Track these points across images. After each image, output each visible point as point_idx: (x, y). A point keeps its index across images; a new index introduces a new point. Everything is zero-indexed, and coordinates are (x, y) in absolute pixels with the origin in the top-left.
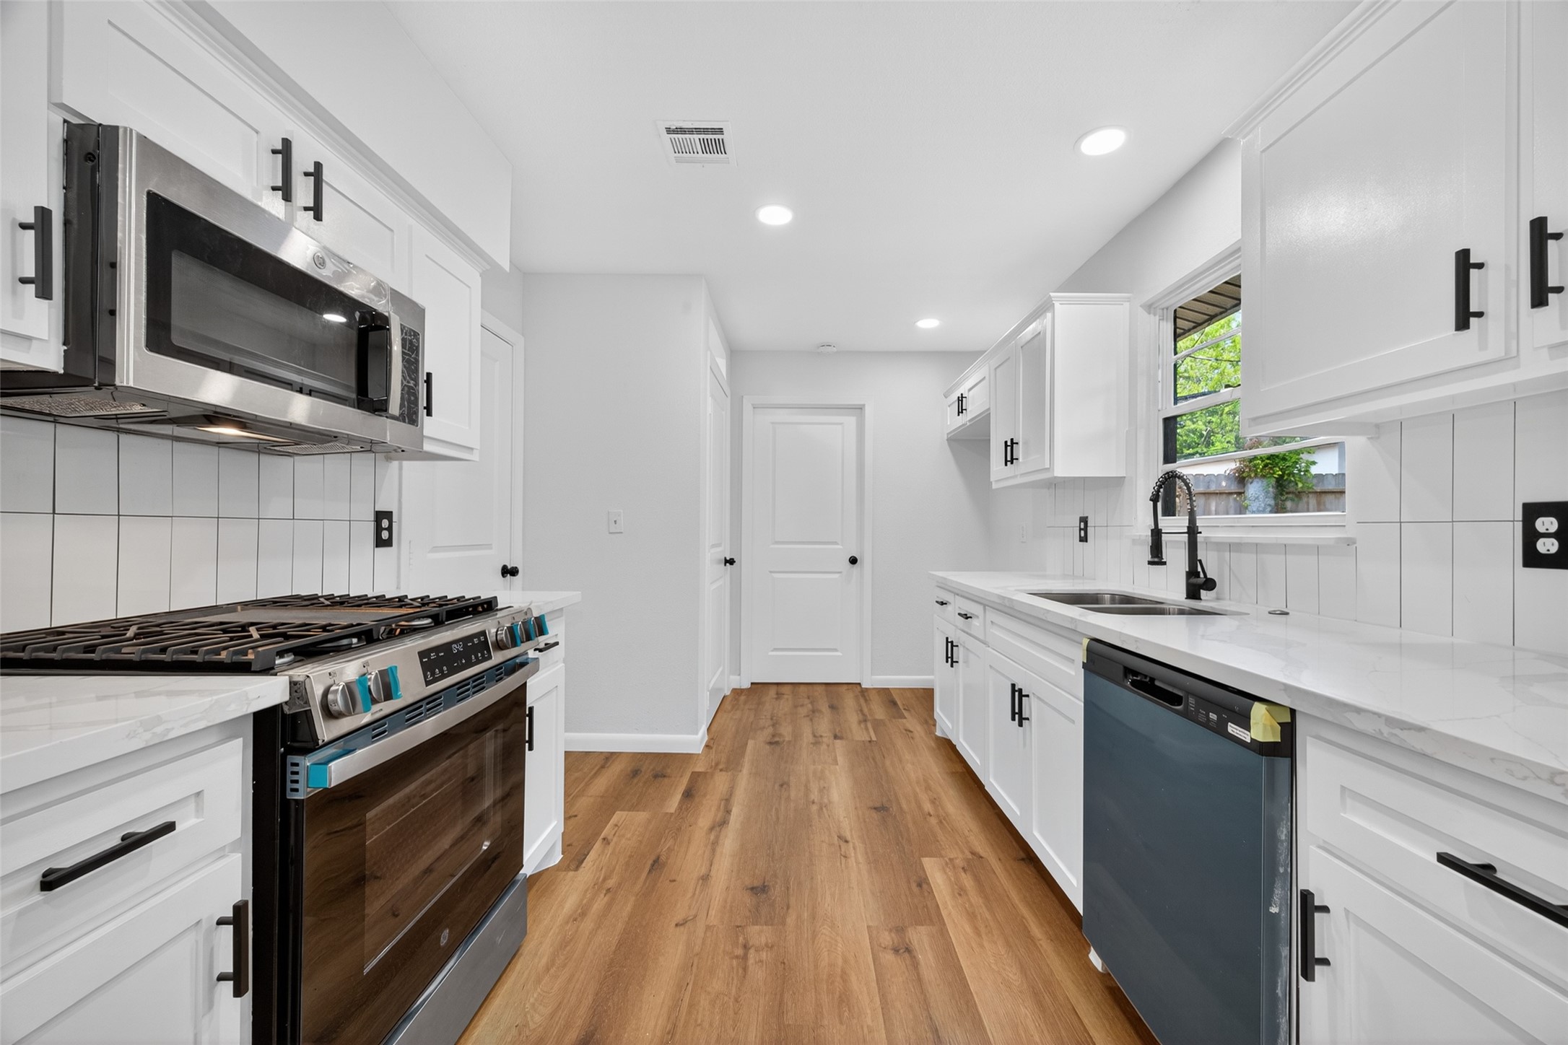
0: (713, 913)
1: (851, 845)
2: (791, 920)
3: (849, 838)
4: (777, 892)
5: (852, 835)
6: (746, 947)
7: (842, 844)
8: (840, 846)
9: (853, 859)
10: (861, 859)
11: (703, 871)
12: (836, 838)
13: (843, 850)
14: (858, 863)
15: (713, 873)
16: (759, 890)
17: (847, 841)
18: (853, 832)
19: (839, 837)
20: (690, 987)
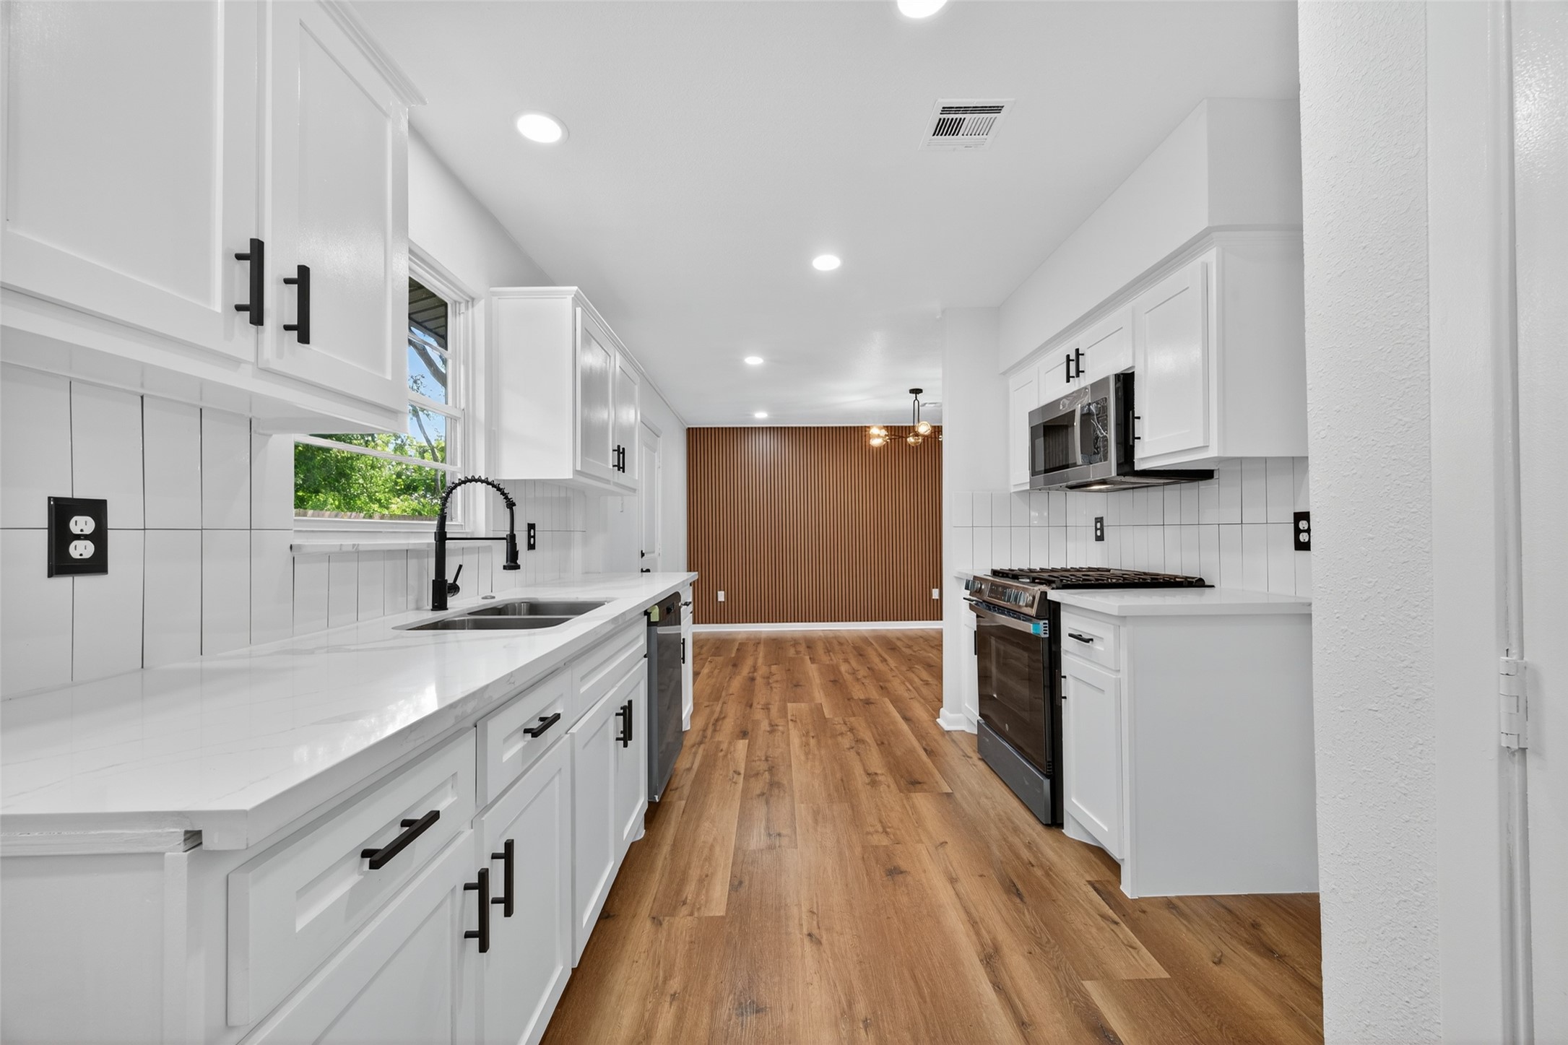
0: (924, 852)
1: (805, 931)
2: (858, 850)
3: (806, 940)
4: (878, 873)
5: (803, 947)
6: (887, 833)
7: (815, 932)
8: (819, 928)
9: (804, 909)
10: (795, 910)
11: (959, 886)
12: (824, 941)
13: (815, 923)
14: (799, 905)
15: (949, 887)
16: (894, 872)
17: (810, 935)
18: (800, 955)
19: (819, 943)
20: (911, 814)
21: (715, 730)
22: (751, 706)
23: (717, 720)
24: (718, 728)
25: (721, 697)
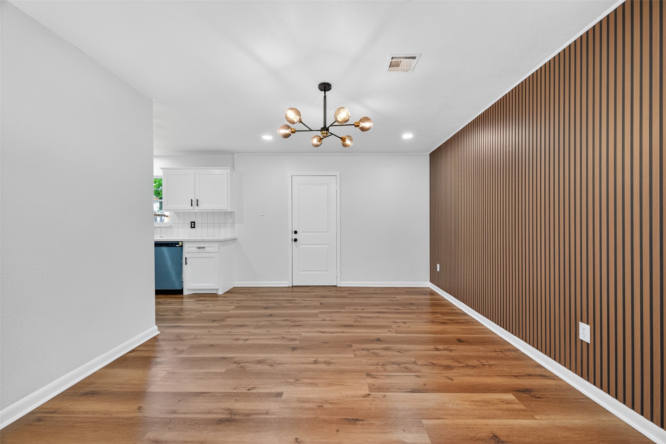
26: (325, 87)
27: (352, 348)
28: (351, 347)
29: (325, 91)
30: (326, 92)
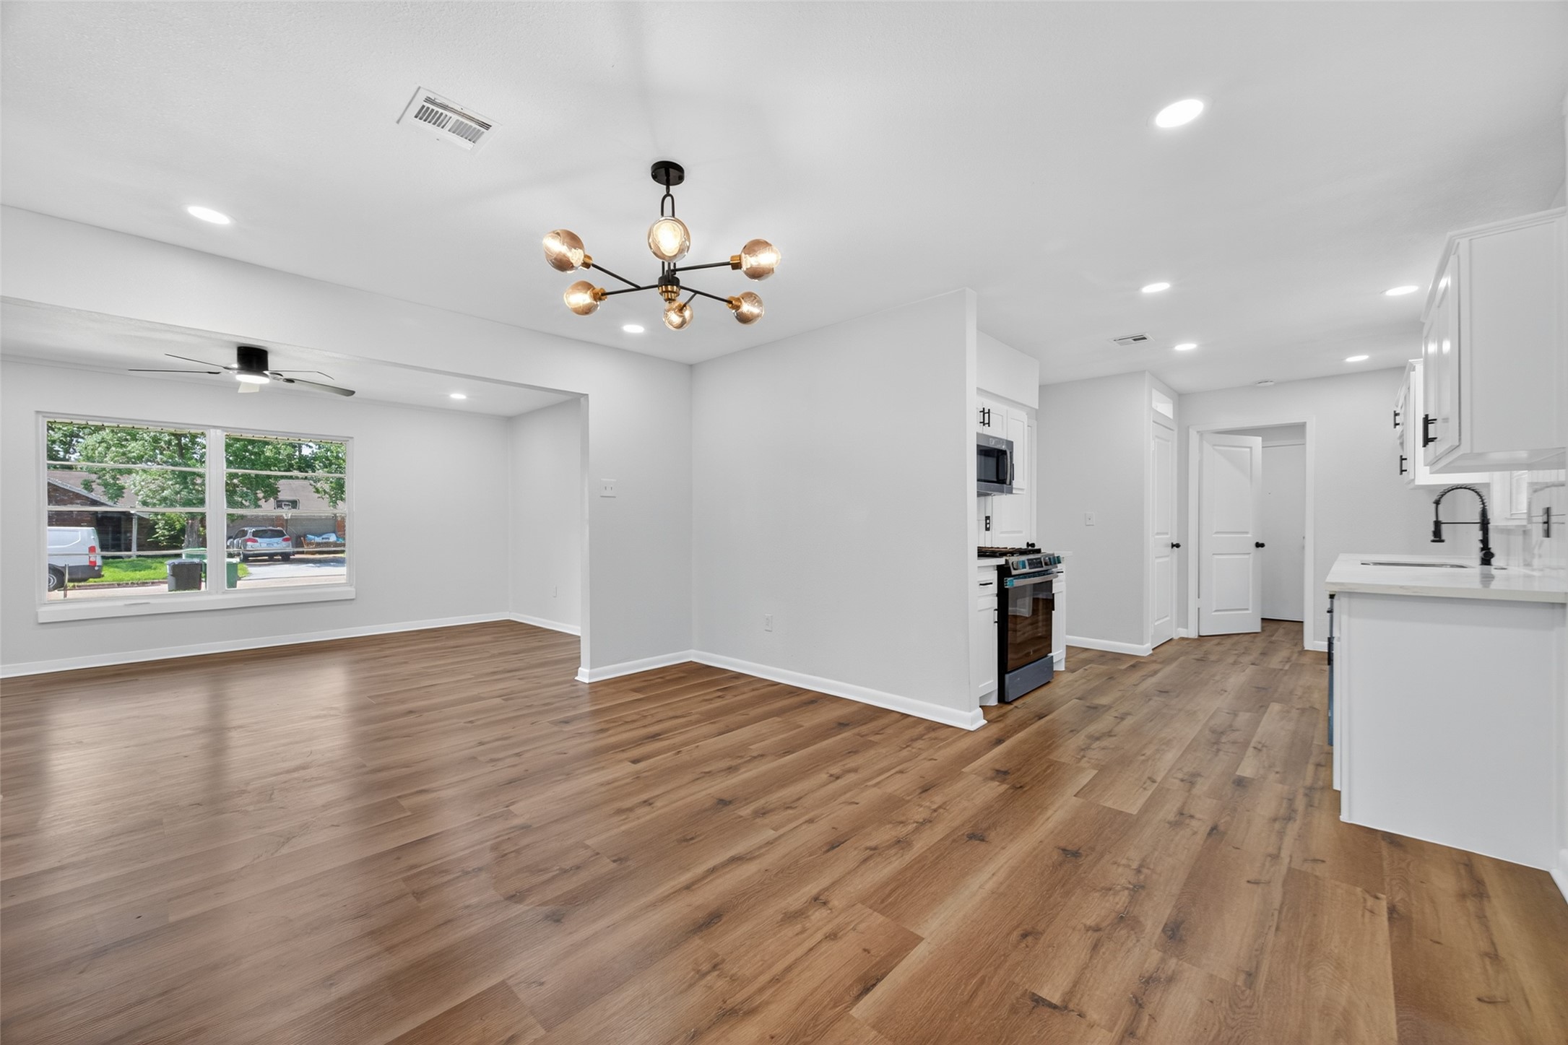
21: (1291, 801)
22: (1214, 829)
23: (1289, 819)
24: (1285, 804)
25: (1285, 883)
26: (668, 173)
27: (609, 858)
28: (614, 858)
29: (668, 184)
30: (671, 187)
